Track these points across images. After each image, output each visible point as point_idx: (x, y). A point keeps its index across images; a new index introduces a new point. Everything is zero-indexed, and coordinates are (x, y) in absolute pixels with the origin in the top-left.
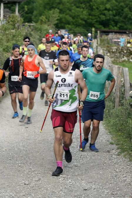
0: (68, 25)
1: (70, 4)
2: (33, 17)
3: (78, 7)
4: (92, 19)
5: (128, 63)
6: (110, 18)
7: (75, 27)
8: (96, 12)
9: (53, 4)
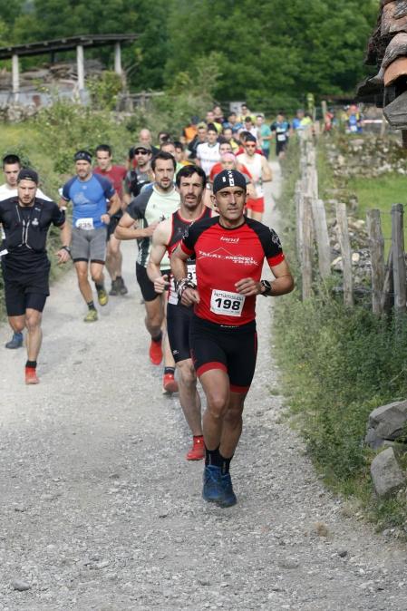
0: (252, 91)
1: (255, 36)
2: (165, 75)
3: (274, 44)
4: (312, 72)
5: (394, 177)
6: (357, 67)
7: (270, 94)
8: (321, 55)
9: (212, 39)
